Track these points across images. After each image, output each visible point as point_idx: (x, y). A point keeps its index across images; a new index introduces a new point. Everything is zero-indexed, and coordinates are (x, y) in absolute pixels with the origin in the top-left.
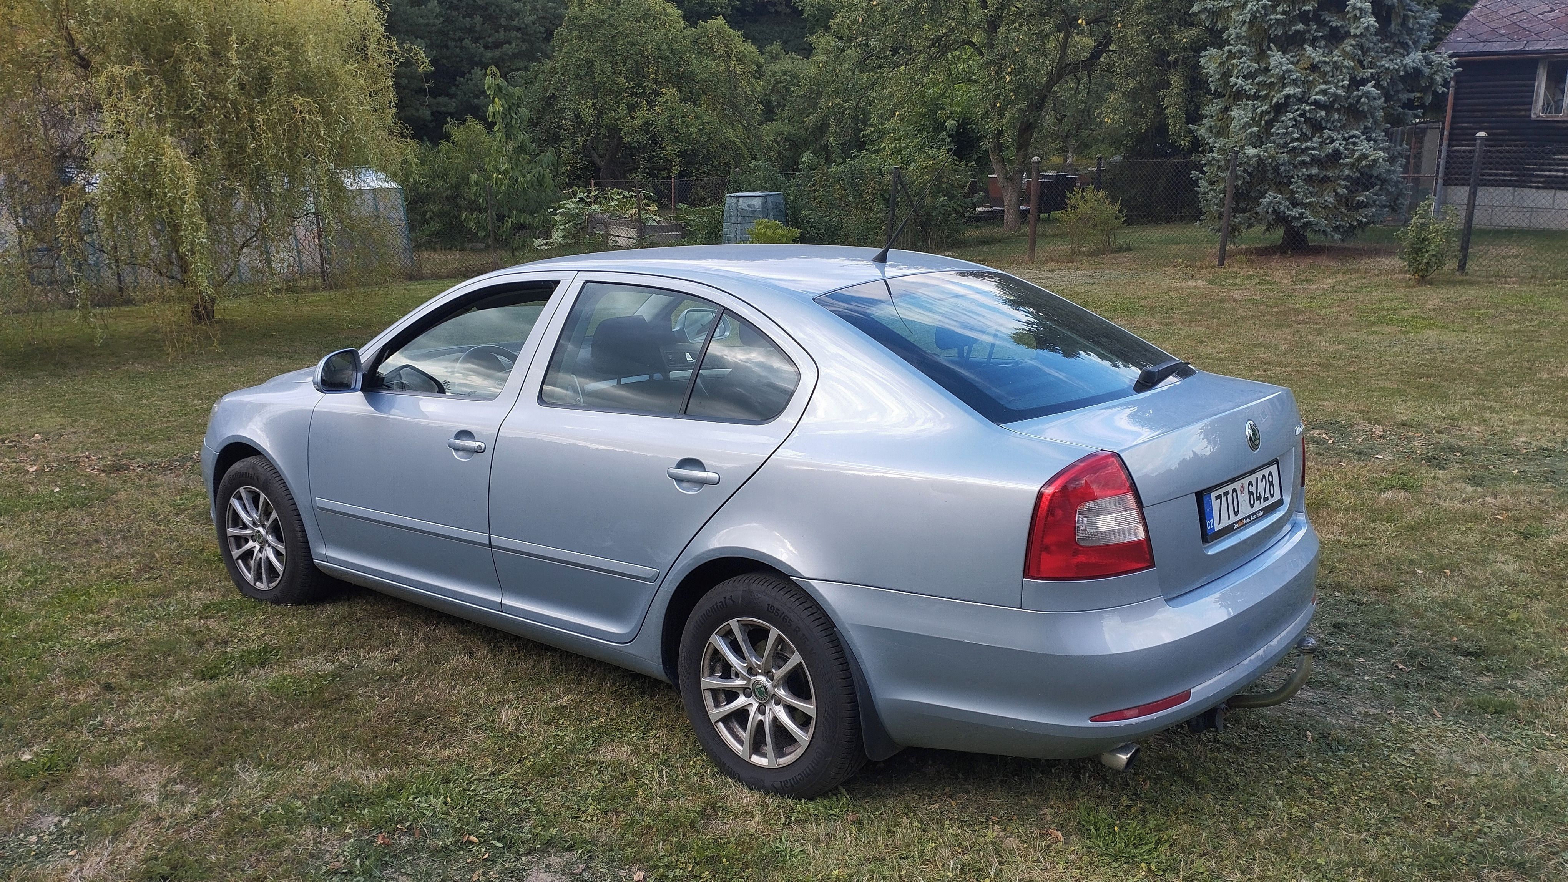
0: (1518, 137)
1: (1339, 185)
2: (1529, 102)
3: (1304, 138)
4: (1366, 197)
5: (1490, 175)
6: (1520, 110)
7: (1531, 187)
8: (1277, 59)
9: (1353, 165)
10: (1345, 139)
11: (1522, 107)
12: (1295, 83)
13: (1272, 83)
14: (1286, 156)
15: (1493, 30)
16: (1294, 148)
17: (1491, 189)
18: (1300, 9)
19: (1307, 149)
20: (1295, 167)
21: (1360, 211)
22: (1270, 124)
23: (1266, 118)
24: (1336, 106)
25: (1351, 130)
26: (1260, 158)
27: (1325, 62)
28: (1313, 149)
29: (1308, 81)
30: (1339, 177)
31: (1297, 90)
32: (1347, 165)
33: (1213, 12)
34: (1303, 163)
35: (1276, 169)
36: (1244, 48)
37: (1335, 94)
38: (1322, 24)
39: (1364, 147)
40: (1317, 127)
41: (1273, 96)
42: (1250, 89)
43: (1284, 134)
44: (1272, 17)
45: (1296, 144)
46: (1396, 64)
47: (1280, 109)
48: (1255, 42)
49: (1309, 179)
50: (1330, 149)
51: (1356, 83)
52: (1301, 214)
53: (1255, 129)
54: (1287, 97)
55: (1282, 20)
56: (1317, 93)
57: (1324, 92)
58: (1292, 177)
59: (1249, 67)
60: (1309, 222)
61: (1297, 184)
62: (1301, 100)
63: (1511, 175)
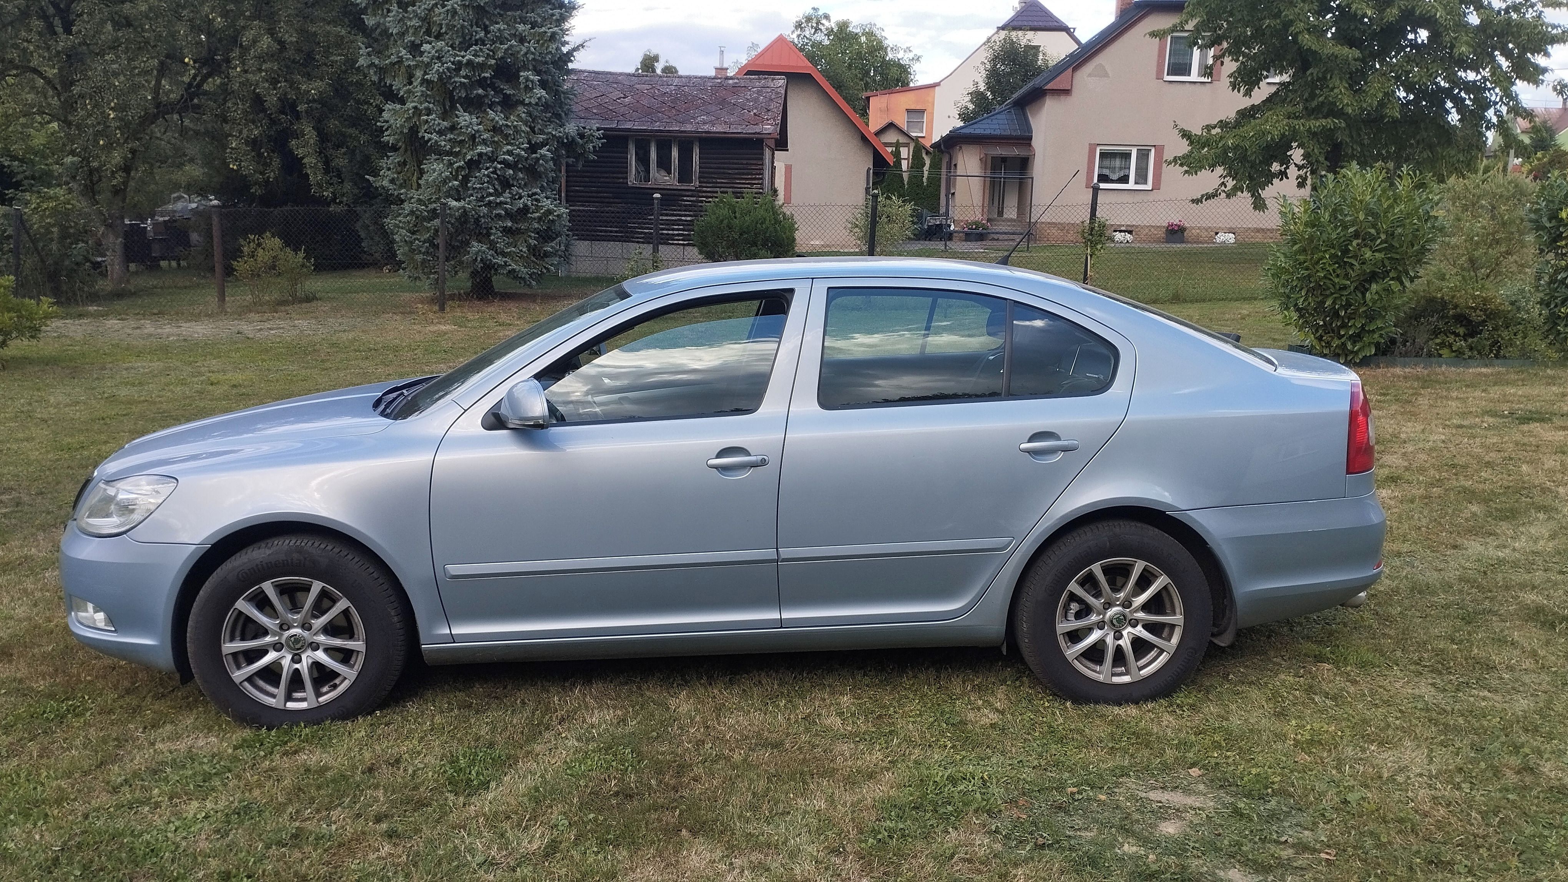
0: (620, 200)
1: (530, 236)
2: (625, 172)
3: (497, 194)
4: (552, 247)
5: (601, 231)
6: (619, 178)
7: (633, 242)
8: (465, 118)
9: (540, 218)
10: (529, 196)
11: (620, 175)
12: (484, 142)
13: (462, 141)
14: (485, 210)
15: (586, 109)
16: (490, 202)
17: (605, 243)
18: (479, 75)
19: (501, 203)
20: (492, 219)
21: (546, 260)
22: (466, 180)
23: (463, 173)
24: (520, 166)
25: (532, 187)
26: (465, 210)
27: (507, 126)
28: (506, 203)
29: (494, 142)
30: (528, 230)
31: (488, 149)
32: (535, 219)
33: (381, 68)
34: (499, 216)
35: (477, 221)
36: (431, 105)
37: (518, 155)
38: (498, 91)
39: (547, 204)
40: (506, 184)
41: (466, 154)
42: (445, 146)
43: (480, 188)
44: (456, 79)
45: (492, 198)
46: (560, 132)
47: (473, 165)
48: (439, 101)
49: (507, 231)
50: (520, 204)
51: (533, 148)
52: (505, 262)
53: (456, 183)
54: (480, 155)
55: (464, 83)
56: (504, 154)
57: (509, 153)
58: (491, 228)
59: (439, 124)
60: (514, 270)
61: (496, 235)
62: (492, 159)
63: (616, 232)
